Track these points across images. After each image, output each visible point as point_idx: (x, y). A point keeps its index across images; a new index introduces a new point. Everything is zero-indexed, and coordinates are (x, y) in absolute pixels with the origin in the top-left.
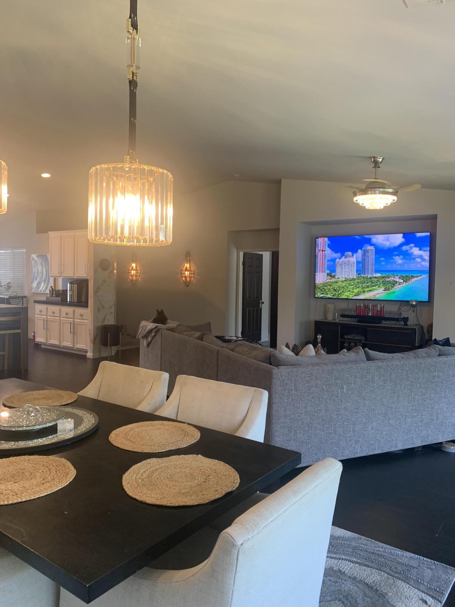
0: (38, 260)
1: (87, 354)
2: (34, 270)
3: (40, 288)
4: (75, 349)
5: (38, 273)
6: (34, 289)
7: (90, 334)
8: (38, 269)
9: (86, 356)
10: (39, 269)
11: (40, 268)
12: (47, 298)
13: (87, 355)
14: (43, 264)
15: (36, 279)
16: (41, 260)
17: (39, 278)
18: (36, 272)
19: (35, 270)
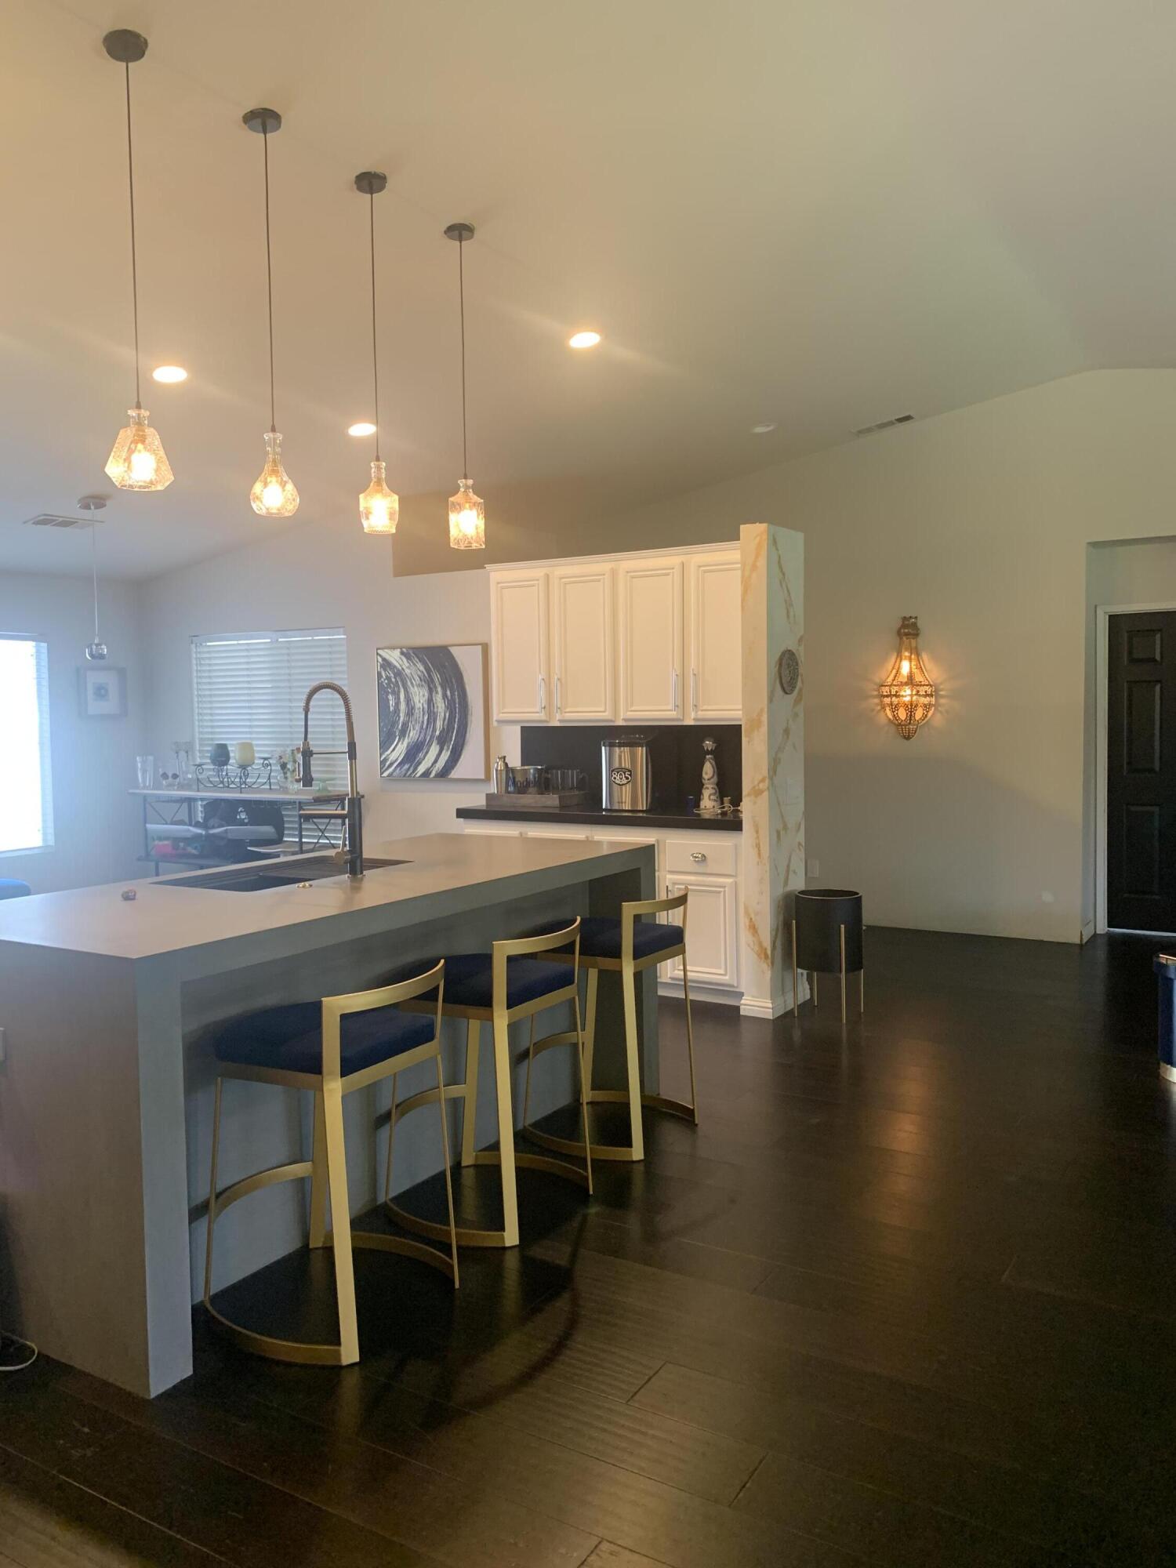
0: (408, 668)
1: (743, 1002)
2: (392, 703)
3: (419, 763)
4: (670, 981)
5: (410, 712)
6: (393, 767)
7: (753, 928)
8: (408, 700)
9: (738, 1008)
10: (416, 700)
11: (419, 696)
12: (489, 797)
13: (742, 1007)
14: (432, 681)
15: (403, 733)
16: (422, 668)
17: (417, 727)
18: (403, 706)
19: (397, 704)
